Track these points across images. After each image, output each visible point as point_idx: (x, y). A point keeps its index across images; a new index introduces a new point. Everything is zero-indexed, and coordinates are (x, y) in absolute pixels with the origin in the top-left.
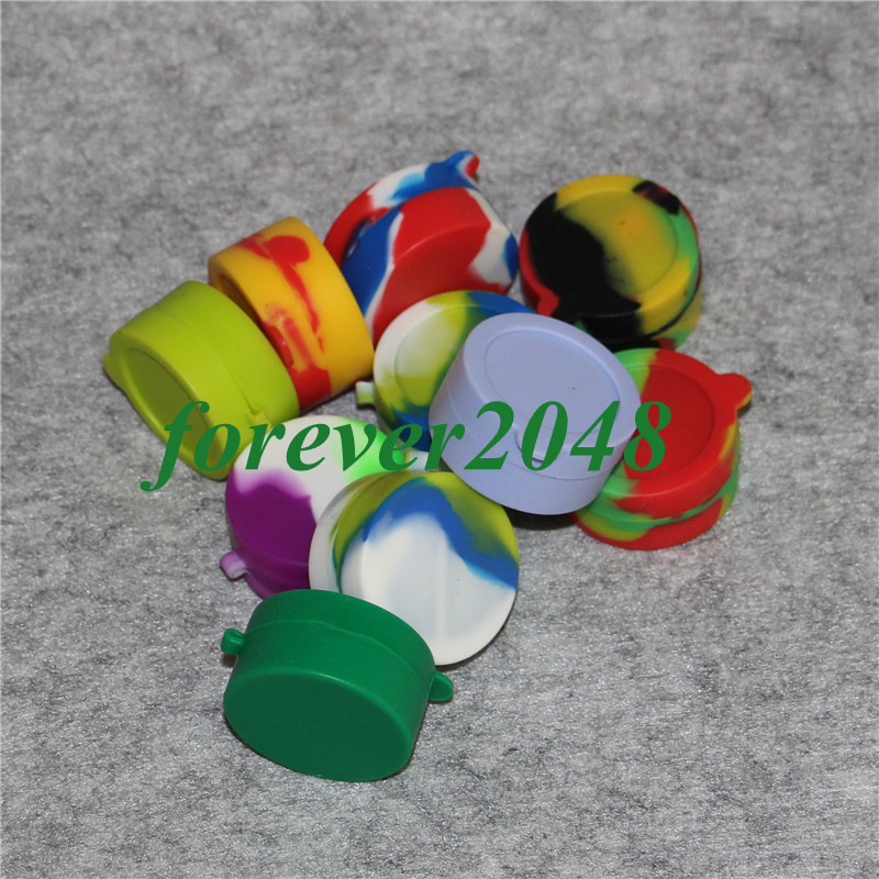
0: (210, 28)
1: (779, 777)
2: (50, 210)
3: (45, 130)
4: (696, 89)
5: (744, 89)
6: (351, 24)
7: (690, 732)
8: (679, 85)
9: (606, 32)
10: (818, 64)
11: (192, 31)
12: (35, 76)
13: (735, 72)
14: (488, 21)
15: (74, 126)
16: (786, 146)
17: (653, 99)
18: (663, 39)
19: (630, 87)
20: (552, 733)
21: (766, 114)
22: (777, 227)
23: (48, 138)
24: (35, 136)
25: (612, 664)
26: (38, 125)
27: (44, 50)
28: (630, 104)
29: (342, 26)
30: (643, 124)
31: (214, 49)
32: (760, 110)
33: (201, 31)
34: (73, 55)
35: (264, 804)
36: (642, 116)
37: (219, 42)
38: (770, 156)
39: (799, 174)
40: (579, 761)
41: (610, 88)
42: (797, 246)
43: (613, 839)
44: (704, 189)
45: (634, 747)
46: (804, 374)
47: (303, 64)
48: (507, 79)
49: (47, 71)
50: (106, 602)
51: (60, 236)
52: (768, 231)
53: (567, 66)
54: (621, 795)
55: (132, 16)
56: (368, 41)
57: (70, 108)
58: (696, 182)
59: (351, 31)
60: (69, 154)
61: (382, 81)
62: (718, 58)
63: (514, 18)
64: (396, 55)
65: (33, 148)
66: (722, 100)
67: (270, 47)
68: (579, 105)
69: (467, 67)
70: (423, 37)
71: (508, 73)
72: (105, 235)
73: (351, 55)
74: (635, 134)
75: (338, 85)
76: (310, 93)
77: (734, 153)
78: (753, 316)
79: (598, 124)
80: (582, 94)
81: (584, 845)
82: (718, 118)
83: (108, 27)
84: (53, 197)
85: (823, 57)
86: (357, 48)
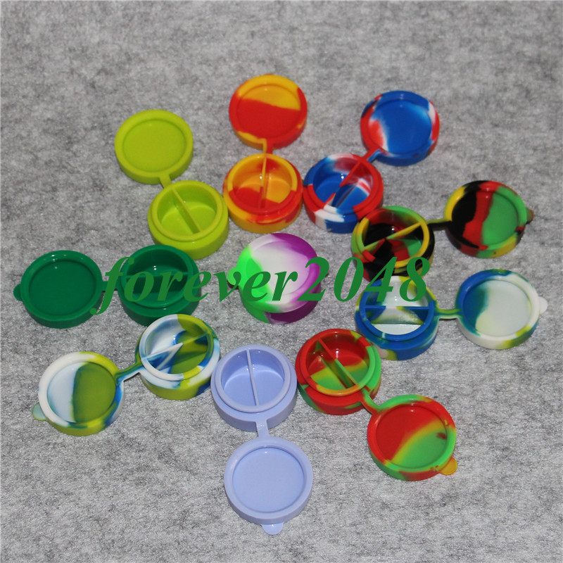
0: (271, 59)
1: (556, 408)
2: (205, 146)
3: (199, 109)
4: (494, 85)
5: (516, 85)
6: (336, 57)
7: (514, 388)
8: (486, 84)
9: (451, 59)
10: (548, 73)
11: (264, 62)
12: (193, 83)
13: (511, 77)
14: (398, 55)
15: (212, 106)
16: (537, 111)
17: (475, 90)
18: (478, 62)
19: (463, 85)
20: (452, 389)
21: (526, 97)
22: (535, 150)
23: (200, 112)
24: (195, 112)
25: (477, 356)
26: (196, 107)
27: (196, 71)
28: (464, 92)
29: (332, 57)
30: (471, 102)
31: (273, 70)
32: (524, 94)
33: (267, 61)
34: (210, 73)
35: (327, 425)
36: (470, 98)
37: (276, 66)
38: (529, 116)
39: (543, 125)
40: (465, 402)
41: (456, 85)
42: (545, 158)
43: (484, 439)
44: (500, 132)
45: (490, 395)
46: (552, 219)
47: (315, 76)
48: (407, 82)
49: (198, 81)
50: (247, 332)
51: (210, 159)
52: (531, 152)
53: (434, 75)
54: (486, 417)
55: (236, 54)
56: (344, 65)
57: (209, 98)
58: (497, 129)
59: (335, 60)
60: (211, 120)
61: (352, 83)
62: (502, 71)
63: (410, 53)
64: (357, 71)
65: (195, 117)
66: (506, 90)
67: (299, 68)
68: (442, 93)
69: (389, 76)
70: (368, 62)
71: (408, 79)
72: (230, 158)
73: (336, 72)
74: (468, 106)
75: (331, 85)
76: (319, 90)
77: (513, 115)
78: (527, 191)
79: (450, 102)
80: (442, 88)
81: (472, 441)
82: (504, 98)
83: (225, 60)
84: (204, 140)
85: (551, 70)
86: (339, 68)
